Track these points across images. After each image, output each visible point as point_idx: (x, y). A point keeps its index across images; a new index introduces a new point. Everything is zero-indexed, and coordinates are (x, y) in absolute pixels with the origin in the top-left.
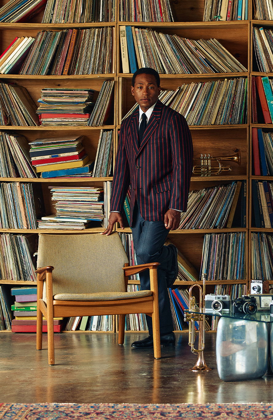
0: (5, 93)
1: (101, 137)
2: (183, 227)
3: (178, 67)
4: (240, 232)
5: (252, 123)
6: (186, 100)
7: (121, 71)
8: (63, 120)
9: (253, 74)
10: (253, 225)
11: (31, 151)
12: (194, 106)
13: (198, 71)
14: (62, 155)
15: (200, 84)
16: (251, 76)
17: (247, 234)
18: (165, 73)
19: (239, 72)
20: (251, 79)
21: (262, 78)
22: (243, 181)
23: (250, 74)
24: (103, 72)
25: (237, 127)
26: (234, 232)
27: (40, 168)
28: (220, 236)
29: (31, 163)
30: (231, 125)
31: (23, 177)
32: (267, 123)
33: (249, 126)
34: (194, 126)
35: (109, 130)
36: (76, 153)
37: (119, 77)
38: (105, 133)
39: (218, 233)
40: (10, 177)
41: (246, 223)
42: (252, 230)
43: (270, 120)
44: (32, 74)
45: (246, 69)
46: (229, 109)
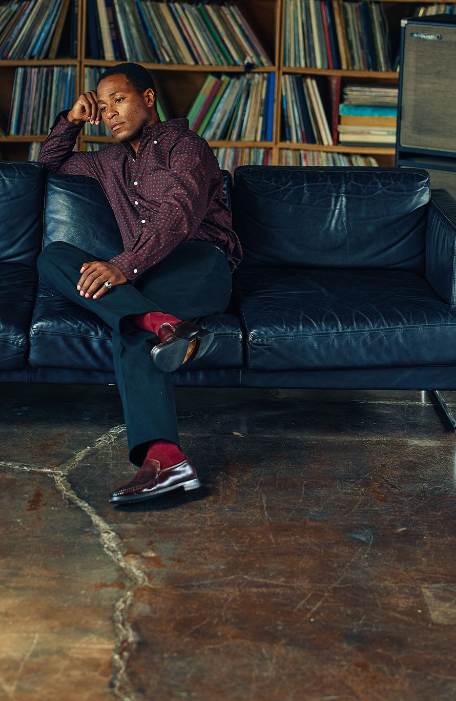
4: (68, 66)
10: (88, 55)
17: (78, 69)
26: (60, 66)
28: (39, 72)
39: (35, 67)
41: (77, 52)
42: (86, 63)
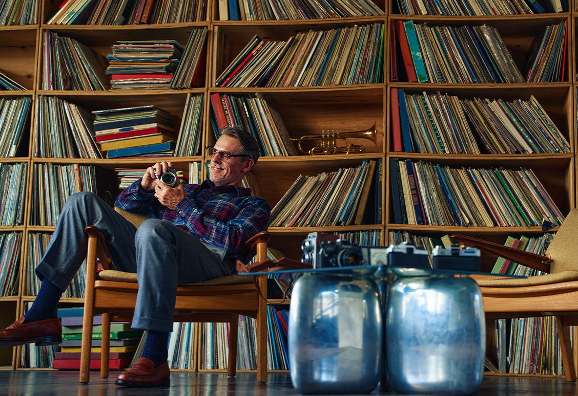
0: (67, 50)
1: (187, 103)
2: (295, 223)
3: (292, 12)
4: (373, 231)
5: (390, 81)
6: (302, 54)
7: (217, 17)
8: (139, 82)
9: (392, 17)
10: (392, 221)
11: (95, 123)
12: (312, 61)
13: (319, 16)
14: (136, 128)
15: (321, 33)
16: (389, 19)
17: (382, 234)
18: (275, 18)
19: (373, 15)
20: (389, 24)
21: (404, 23)
22: (378, 160)
23: (387, 18)
24: (194, 20)
25: (370, 88)
26: (365, 231)
27: (106, 146)
28: (345, 236)
29: (95, 139)
30: (361, 85)
31: (84, 158)
32: (410, 81)
33: (387, 86)
34: (313, 87)
35: (199, 94)
36: (155, 125)
37: (214, 26)
38: (193, 99)
39: (342, 232)
40: (67, 157)
41: (381, 218)
42: (390, 228)
43: (415, 76)
44: (103, 24)
45: (383, 12)
46: (360, 64)
